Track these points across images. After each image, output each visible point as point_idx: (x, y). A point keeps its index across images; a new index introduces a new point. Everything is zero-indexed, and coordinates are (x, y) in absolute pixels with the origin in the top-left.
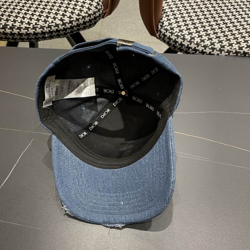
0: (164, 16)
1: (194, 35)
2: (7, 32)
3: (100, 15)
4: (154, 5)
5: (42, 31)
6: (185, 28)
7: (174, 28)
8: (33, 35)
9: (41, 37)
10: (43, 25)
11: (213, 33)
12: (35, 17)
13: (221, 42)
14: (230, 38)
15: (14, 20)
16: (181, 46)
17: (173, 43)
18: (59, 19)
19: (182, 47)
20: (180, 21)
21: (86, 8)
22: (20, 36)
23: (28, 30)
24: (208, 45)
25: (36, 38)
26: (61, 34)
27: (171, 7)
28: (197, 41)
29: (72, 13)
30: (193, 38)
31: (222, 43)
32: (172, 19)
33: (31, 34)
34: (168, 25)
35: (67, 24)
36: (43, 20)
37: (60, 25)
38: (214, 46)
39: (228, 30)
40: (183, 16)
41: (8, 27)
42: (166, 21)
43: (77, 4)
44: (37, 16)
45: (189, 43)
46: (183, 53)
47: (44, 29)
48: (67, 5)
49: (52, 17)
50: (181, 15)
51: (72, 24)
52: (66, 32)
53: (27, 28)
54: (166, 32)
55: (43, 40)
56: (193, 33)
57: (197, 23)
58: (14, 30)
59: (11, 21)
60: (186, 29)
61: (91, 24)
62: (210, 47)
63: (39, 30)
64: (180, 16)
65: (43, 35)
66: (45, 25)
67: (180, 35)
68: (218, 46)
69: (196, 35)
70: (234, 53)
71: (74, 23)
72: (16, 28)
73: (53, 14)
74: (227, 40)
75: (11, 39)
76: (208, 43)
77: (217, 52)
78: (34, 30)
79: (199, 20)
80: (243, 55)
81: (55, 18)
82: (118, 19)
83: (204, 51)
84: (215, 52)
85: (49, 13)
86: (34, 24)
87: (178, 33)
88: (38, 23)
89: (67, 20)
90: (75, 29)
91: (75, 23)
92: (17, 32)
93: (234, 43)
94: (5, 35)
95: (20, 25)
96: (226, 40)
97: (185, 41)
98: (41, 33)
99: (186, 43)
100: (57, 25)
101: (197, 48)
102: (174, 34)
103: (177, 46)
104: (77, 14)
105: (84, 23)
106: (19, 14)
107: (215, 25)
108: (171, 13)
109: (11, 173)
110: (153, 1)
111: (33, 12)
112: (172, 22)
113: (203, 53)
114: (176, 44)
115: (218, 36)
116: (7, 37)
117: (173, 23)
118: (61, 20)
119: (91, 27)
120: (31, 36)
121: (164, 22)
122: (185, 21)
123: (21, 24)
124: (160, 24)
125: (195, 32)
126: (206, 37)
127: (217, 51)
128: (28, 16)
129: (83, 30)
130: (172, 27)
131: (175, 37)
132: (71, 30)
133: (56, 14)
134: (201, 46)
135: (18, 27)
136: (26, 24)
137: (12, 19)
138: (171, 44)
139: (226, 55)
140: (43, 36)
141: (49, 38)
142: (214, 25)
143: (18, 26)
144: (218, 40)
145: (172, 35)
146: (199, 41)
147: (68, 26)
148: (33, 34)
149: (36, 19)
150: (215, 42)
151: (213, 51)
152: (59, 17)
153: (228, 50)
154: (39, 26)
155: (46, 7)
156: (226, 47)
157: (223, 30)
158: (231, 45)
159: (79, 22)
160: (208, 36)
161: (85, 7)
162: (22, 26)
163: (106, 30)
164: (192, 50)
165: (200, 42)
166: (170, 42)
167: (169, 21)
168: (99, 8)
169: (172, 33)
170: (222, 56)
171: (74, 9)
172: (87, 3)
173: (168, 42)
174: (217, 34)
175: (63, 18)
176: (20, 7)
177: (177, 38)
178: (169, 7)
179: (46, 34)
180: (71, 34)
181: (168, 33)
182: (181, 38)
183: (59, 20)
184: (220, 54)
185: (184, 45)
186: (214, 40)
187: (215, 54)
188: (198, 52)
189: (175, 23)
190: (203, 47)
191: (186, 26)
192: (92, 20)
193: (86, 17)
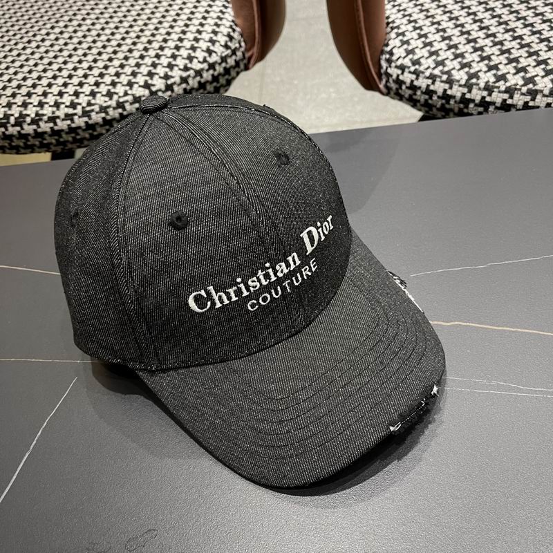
0: (393, 35)
1: (476, 67)
2: (28, 132)
3: (237, 63)
4: (364, 11)
5: (104, 118)
6: (449, 54)
7: (422, 60)
8: (84, 130)
10: (105, 105)
11: (527, 55)
12: (87, 89)
16: (444, 101)
17: (423, 98)
18: (142, 83)
19: (448, 102)
20: (435, 41)
21: (203, 51)
22: (56, 137)
23: (72, 121)
24: (517, 84)
27: (406, 13)
28: (486, 80)
29: (170, 66)
30: (476, 75)
32: (412, 39)
33: (79, 128)
34: (404, 54)
35: (160, 93)
36: (104, 93)
38: (534, 85)
40: (440, 27)
41: (28, 120)
42: (399, 47)
43: (180, 45)
44: (90, 85)
45: (465, 90)
47: (107, 113)
48: (158, 51)
49: (125, 83)
50: (436, 26)
51: (173, 91)
53: (69, 117)
54: (402, 73)
56: (472, 64)
57: (479, 37)
58: (41, 124)
59: (34, 106)
60: (452, 57)
61: (218, 85)
62: (524, 89)
63: (97, 118)
64: (432, 29)
66: (109, 103)
67: (439, 74)
68: (544, 84)
69: (482, 66)
71: (176, 88)
72: (46, 120)
73: (127, 75)
76: (515, 80)
77: (545, 99)
78: (86, 119)
79: (484, 31)
81: (130, 84)
82: (296, 82)
83: (509, 101)
84: (540, 101)
85: (118, 75)
86: (84, 105)
87: (434, 68)
88: (93, 102)
89: (159, 84)
91: (180, 87)
92: (48, 130)
94: (23, 141)
95: (53, 113)
97: (454, 86)
98: (102, 123)
99: (457, 91)
100: (137, 100)
101: (488, 99)
102: (423, 73)
103: (435, 104)
104: (182, 67)
105: (202, 85)
106: (50, 88)
107: (529, 36)
108: (410, 27)
111: (82, 79)
112: (414, 46)
113: (505, 107)
114: (431, 98)
115: (540, 59)
116: (29, 143)
117: (417, 47)
118: (147, 86)
120: (82, 134)
121: (394, 51)
122: (449, 38)
123: (55, 109)
124: (384, 57)
125: (478, 59)
126: (509, 66)
127: (544, 96)
128: (71, 89)
130: (416, 57)
131: (425, 80)
133: (134, 74)
134: (499, 92)
135: (49, 118)
136: (66, 107)
137: (35, 100)
138: (419, 101)
142: (525, 34)
143: (50, 115)
144: (544, 69)
145: (417, 79)
146: (492, 79)
148: (84, 128)
149: (88, 93)
150: (537, 75)
151: (533, 99)
152: (141, 80)
154: (97, 108)
155: (110, 64)
159: (188, 83)
160: (514, 64)
161: (200, 48)
162: (57, 113)
164: (476, 105)
165: (494, 83)
166: (414, 97)
167: (405, 46)
168: (233, 47)
169: (417, 73)
171: (174, 57)
173: (410, 96)
174: (538, 55)
175: (150, 82)
176: (54, 73)
177: (433, 83)
178: (403, 14)
179: (114, 123)
181: (406, 74)
182: (442, 82)
183: (140, 86)
185: (454, 97)
186: (532, 72)
187: (541, 105)
188: (494, 107)
189: (422, 48)
190: (506, 92)
191: (453, 50)
192: (220, 77)
193: (205, 72)
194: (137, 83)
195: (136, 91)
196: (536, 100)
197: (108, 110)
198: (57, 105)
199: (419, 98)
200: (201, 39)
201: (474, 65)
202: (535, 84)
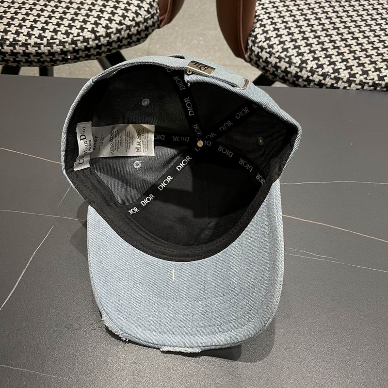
0: (258, 25)
2: (6, 51)
3: (154, 23)
4: (243, 8)
5: (61, 50)
6: (291, 45)
7: (274, 46)
8: (47, 56)
9: (60, 58)
10: (63, 40)
11: (337, 54)
12: (51, 27)
13: (350, 68)
14: (364, 62)
15: (17, 31)
16: (284, 74)
17: (272, 70)
18: (90, 29)
19: (287, 75)
20: (283, 34)
21: (132, 12)
22: (26, 58)
23: (39, 48)
24: (329, 72)
25: (51, 60)
26: (93, 54)
27: (267, 11)
28: (311, 66)
29: (110, 20)
30: (305, 62)
31: (352, 70)
32: (270, 30)
33: (44, 53)
34: (264, 40)
35: (102, 38)
36: (63, 32)
37: (90, 40)
39: (361, 48)
40: (288, 26)
41: (8, 42)
42: (261, 34)
43: (117, 5)
44: (53, 25)
45: (298, 70)
46: (288, 85)
47: (64, 47)
48: (102, 7)
49: (78, 27)
50: (285, 24)
51: (110, 38)
52: (101, 51)
53: (37, 45)
54: (261, 52)
55: (64, 64)
56: (304, 54)
57: (310, 37)
58: (17, 47)
59: (12, 33)
60: (293, 47)
61: (140, 37)
62: (333, 76)
63: (57, 48)
64: (282, 26)
65: (63, 56)
66: (66, 39)
67: (284, 57)
68: (344, 74)
69: (310, 56)
70: (370, 86)
71: (113, 36)
72: (21, 44)
73: (80, 22)
74: (360, 65)
75: (12, 62)
76: (328, 69)
77: (343, 84)
78: (49, 48)
79: (314, 33)
80: (385, 89)
81: (82, 29)
83: (323, 82)
84: (341, 84)
85: (73, 20)
86: (49, 38)
88: (55, 37)
89: (101, 31)
90: (115, 45)
91: (115, 36)
92: (21, 52)
93: (370, 70)
95: (26, 40)
96: (357, 65)
97: (292, 66)
98: (60, 53)
99: (293, 70)
100: (86, 40)
101: (311, 78)
102: (274, 54)
103: (279, 74)
104: (118, 22)
105: (129, 36)
106: (24, 22)
108: (269, 22)
109: (17, 284)
110: (242, 2)
111: (48, 19)
112: (271, 35)
114: (277, 70)
115: (344, 58)
116: (5, 58)
117: (272, 36)
118: (93, 31)
119: (140, 43)
120: (45, 58)
121: (258, 36)
122: (292, 34)
123: (27, 38)
124: (251, 38)
125: (308, 51)
126: (325, 60)
127: (343, 82)
128: (39, 25)
129: (127, 48)
130: (271, 43)
131: (275, 59)
132: (108, 47)
133: (85, 22)
134: (318, 75)
136: (36, 37)
137: (13, 29)
138: (269, 71)
139: (357, 89)
140: (63, 58)
141: (73, 61)
142: (337, 40)
143: (24, 42)
144: (345, 65)
145: (270, 57)
146: (315, 66)
147: (104, 41)
148: (47, 54)
149: (51, 30)
150: (341, 68)
151: (337, 83)
152: (89, 26)
153: (361, 81)
154: (57, 42)
155: (67, 11)
156: (357, 76)
157: (352, 49)
158: (365, 73)
159: (121, 34)
160: (329, 59)
161: (131, 10)
162: (29, 41)
163: (158, 46)
164: (303, 80)
165: (316, 68)
166: (267, 68)
167: (265, 34)
168: (152, 13)
169: (271, 54)
170: (352, 90)
171: (113, 13)
172: (133, 4)
173: (264, 67)
174: (343, 56)
175: (96, 29)
176: (26, 11)
177: (280, 62)
178: (265, 12)
179: (68, 53)
180: (108, 53)
181: (264, 53)
182: (285, 62)
183: (89, 31)
184: (348, 88)
185: (291, 73)
186: (339, 65)
187: (341, 87)
188: (313, 83)
189: (275, 38)
190: (321, 75)
191: (294, 43)
192: (142, 32)
193: (133, 27)
194: (87, 29)
195: (86, 34)
196: (339, 84)
197: (65, 44)
198: (29, 35)
199: (269, 69)
200: (131, 3)
201: (305, 55)
202: (339, 74)
